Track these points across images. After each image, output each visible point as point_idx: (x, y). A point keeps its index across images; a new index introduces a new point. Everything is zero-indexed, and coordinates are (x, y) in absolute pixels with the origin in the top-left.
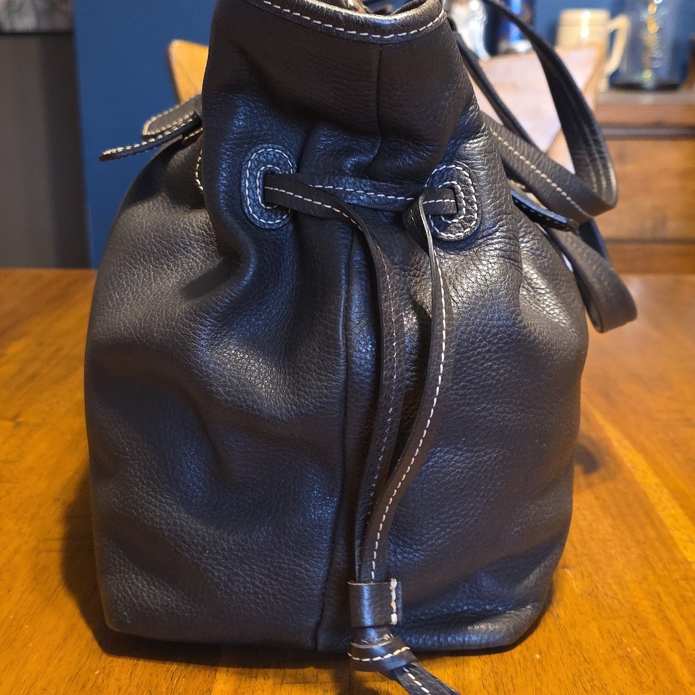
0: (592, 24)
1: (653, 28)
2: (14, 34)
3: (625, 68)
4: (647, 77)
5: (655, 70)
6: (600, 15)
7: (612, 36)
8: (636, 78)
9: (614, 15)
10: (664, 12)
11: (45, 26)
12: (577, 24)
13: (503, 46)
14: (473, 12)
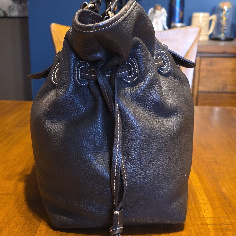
0: (203, 17)
1: (224, 19)
2: (11, 17)
3: (214, 33)
4: (222, 36)
5: (225, 33)
6: (206, 15)
7: (211, 22)
8: (219, 36)
9: (211, 14)
10: (228, 14)
11: (21, 15)
12: (198, 17)
13: (173, 25)
14: (163, 13)
